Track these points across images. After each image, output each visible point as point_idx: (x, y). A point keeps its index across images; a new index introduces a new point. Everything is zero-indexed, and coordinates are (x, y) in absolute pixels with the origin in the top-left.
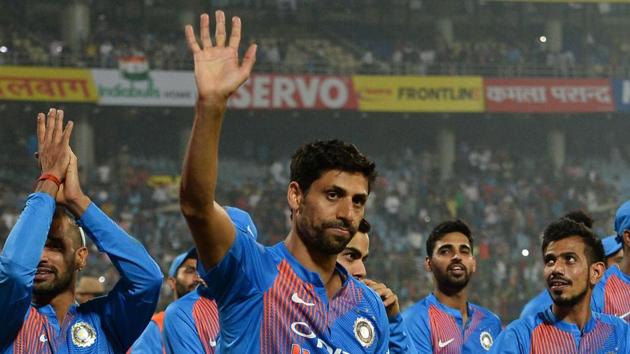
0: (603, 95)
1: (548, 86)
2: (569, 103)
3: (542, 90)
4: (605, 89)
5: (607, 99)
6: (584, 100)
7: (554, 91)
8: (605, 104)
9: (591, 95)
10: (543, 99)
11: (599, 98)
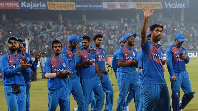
0: (17, 5)
1: (4, 3)
2: (9, 7)
3: (3, 4)
4: (17, 4)
5: (18, 6)
6: (13, 6)
7: (6, 4)
8: (18, 7)
9: (14, 5)
10: (4, 6)
11: (16, 6)
